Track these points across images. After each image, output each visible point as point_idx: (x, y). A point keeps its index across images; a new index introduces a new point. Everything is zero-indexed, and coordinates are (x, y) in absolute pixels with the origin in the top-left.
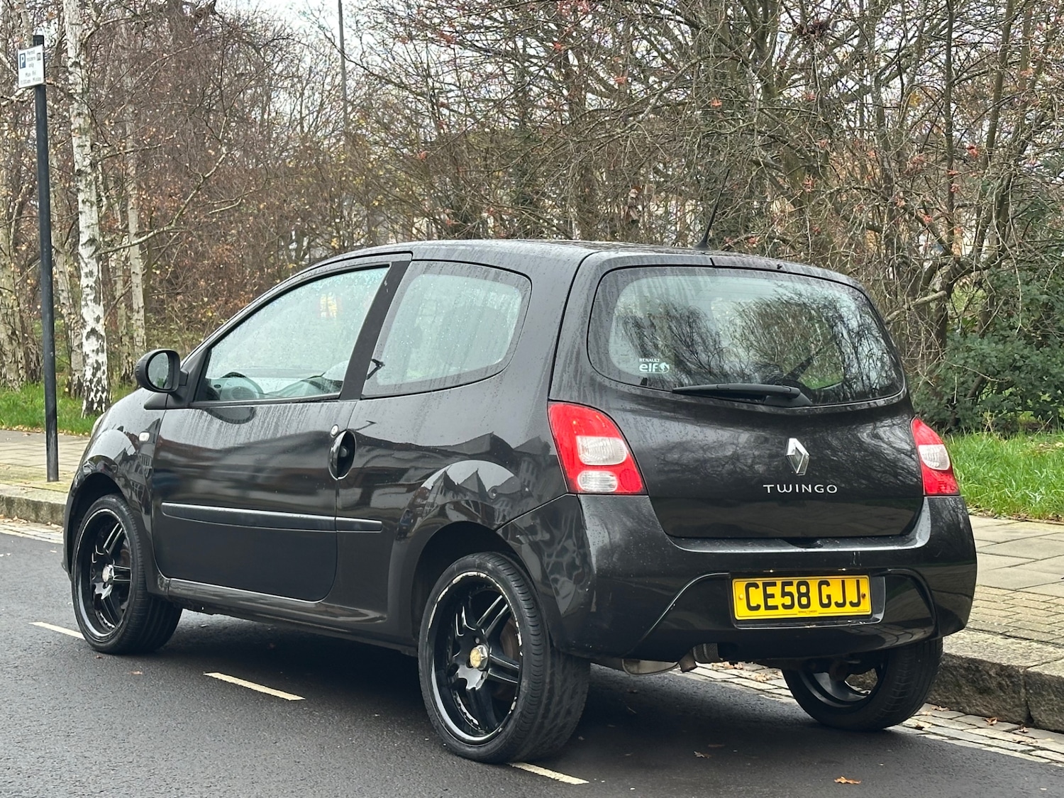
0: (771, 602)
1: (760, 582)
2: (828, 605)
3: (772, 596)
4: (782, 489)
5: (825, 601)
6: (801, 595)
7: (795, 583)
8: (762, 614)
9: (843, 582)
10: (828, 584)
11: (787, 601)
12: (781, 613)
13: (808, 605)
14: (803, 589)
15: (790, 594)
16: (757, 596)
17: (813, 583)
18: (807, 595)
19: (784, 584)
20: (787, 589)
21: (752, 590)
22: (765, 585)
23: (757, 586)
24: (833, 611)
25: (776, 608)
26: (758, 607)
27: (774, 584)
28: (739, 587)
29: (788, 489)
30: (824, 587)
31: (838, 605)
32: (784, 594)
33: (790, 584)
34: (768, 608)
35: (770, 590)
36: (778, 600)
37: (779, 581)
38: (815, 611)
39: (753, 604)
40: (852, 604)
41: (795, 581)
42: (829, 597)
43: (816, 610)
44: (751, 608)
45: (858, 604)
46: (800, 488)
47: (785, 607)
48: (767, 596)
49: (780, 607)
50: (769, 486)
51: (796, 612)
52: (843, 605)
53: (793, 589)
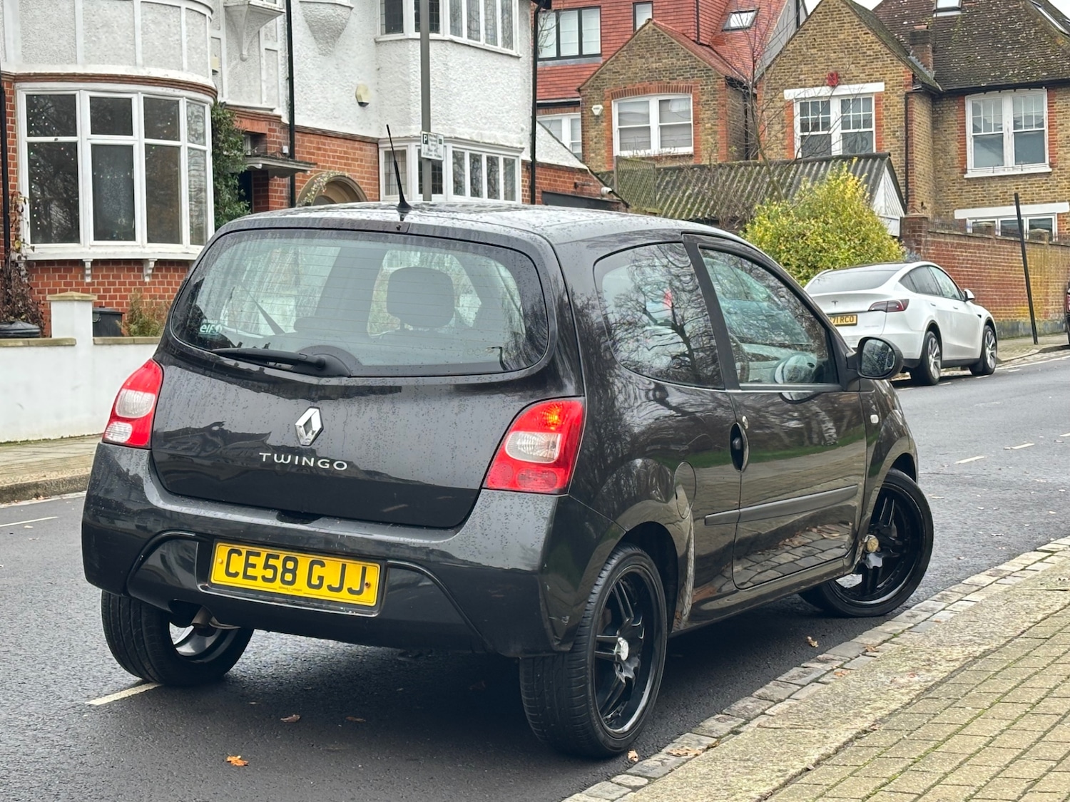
0: (250, 572)
1: (244, 549)
2: (319, 586)
3: (254, 566)
4: (279, 458)
5: (315, 581)
6: (285, 570)
7: (282, 557)
8: (239, 582)
9: (344, 567)
10: (323, 565)
11: (269, 574)
12: (260, 585)
13: (292, 583)
14: (290, 565)
15: (275, 568)
16: (238, 563)
17: (304, 561)
18: (293, 572)
19: (269, 556)
20: (272, 562)
21: (234, 556)
22: (249, 554)
23: (240, 553)
24: (324, 594)
25: (255, 578)
26: (236, 575)
27: (258, 554)
28: (221, 551)
29: (285, 460)
30: (316, 567)
31: (331, 588)
32: (267, 566)
33: (277, 557)
34: (246, 576)
35: (252, 560)
36: (258, 572)
37: (264, 552)
38: (299, 590)
39: (232, 570)
40: (351, 591)
41: (283, 554)
42: (321, 579)
43: (301, 589)
44: (228, 574)
45: (360, 592)
46: (300, 461)
47: (264, 579)
48: (247, 565)
49: (260, 579)
50: (265, 455)
51: (277, 587)
52: (339, 589)
53: (278, 563)
